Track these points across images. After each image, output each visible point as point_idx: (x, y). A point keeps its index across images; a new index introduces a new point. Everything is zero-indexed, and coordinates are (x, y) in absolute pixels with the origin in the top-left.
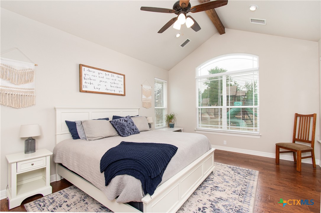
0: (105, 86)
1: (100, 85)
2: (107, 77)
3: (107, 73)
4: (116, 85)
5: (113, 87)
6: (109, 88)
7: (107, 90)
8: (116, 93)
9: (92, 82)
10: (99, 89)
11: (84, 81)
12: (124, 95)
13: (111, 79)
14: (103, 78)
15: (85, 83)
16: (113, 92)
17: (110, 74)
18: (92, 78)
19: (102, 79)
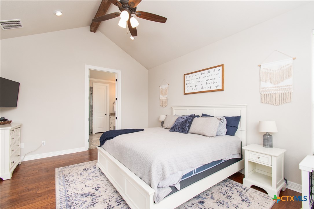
0: (201, 85)
1: (197, 86)
2: (203, 75)
3: (203, 72)
4: (212, 81)
5: (209, 83)
6: (205, 86)
7: (203, 88)
8: (212, 89)
9: (191, 85)
10: (196, 89)
11: (186, 86)
12: (222, 90)
13: (207, 76)
14: (199, 78)
15: (187, 87)
16: (209, 89)
17: (205, 71)
18: (191, 81)
19: (198, 80)
